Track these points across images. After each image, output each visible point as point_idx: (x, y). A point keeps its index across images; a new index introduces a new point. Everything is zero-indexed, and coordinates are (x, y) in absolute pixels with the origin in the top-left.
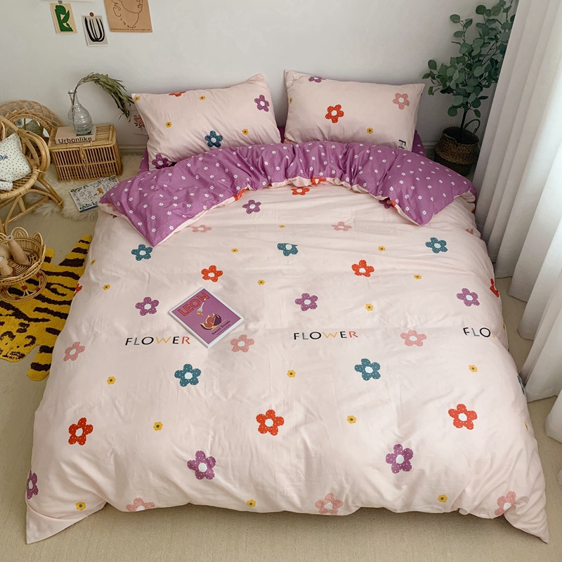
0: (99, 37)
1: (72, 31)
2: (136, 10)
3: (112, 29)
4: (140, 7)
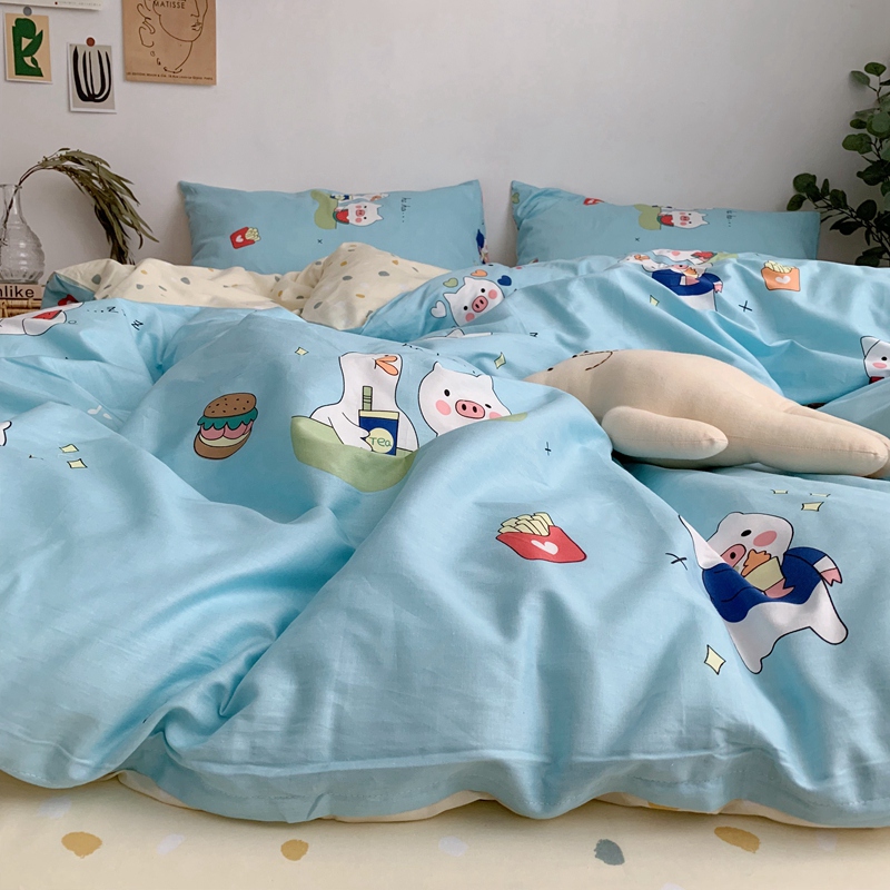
0: (97, 92)
1: (41, 75)
2: (189, 34)
3: (131, 75)
4: (197, 28)
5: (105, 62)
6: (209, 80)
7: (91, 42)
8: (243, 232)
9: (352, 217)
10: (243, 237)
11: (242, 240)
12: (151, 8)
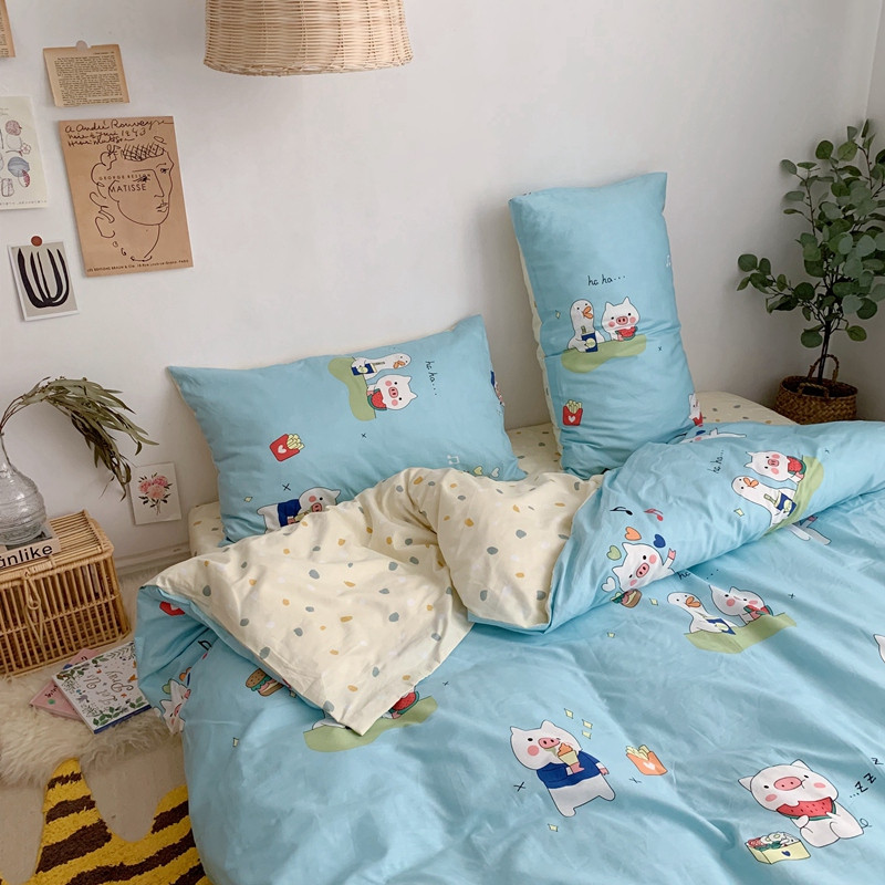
0: (53, 295)
2: (156, 217)
3: (90, 271)
4: (163, 209)
5: (57, 260)
6: (186, 262)
7: (37, 241)
8: (283, 440)
9: (387, 400)
10: (285, 447)
11: (284, 451)
12: (106, 194)
